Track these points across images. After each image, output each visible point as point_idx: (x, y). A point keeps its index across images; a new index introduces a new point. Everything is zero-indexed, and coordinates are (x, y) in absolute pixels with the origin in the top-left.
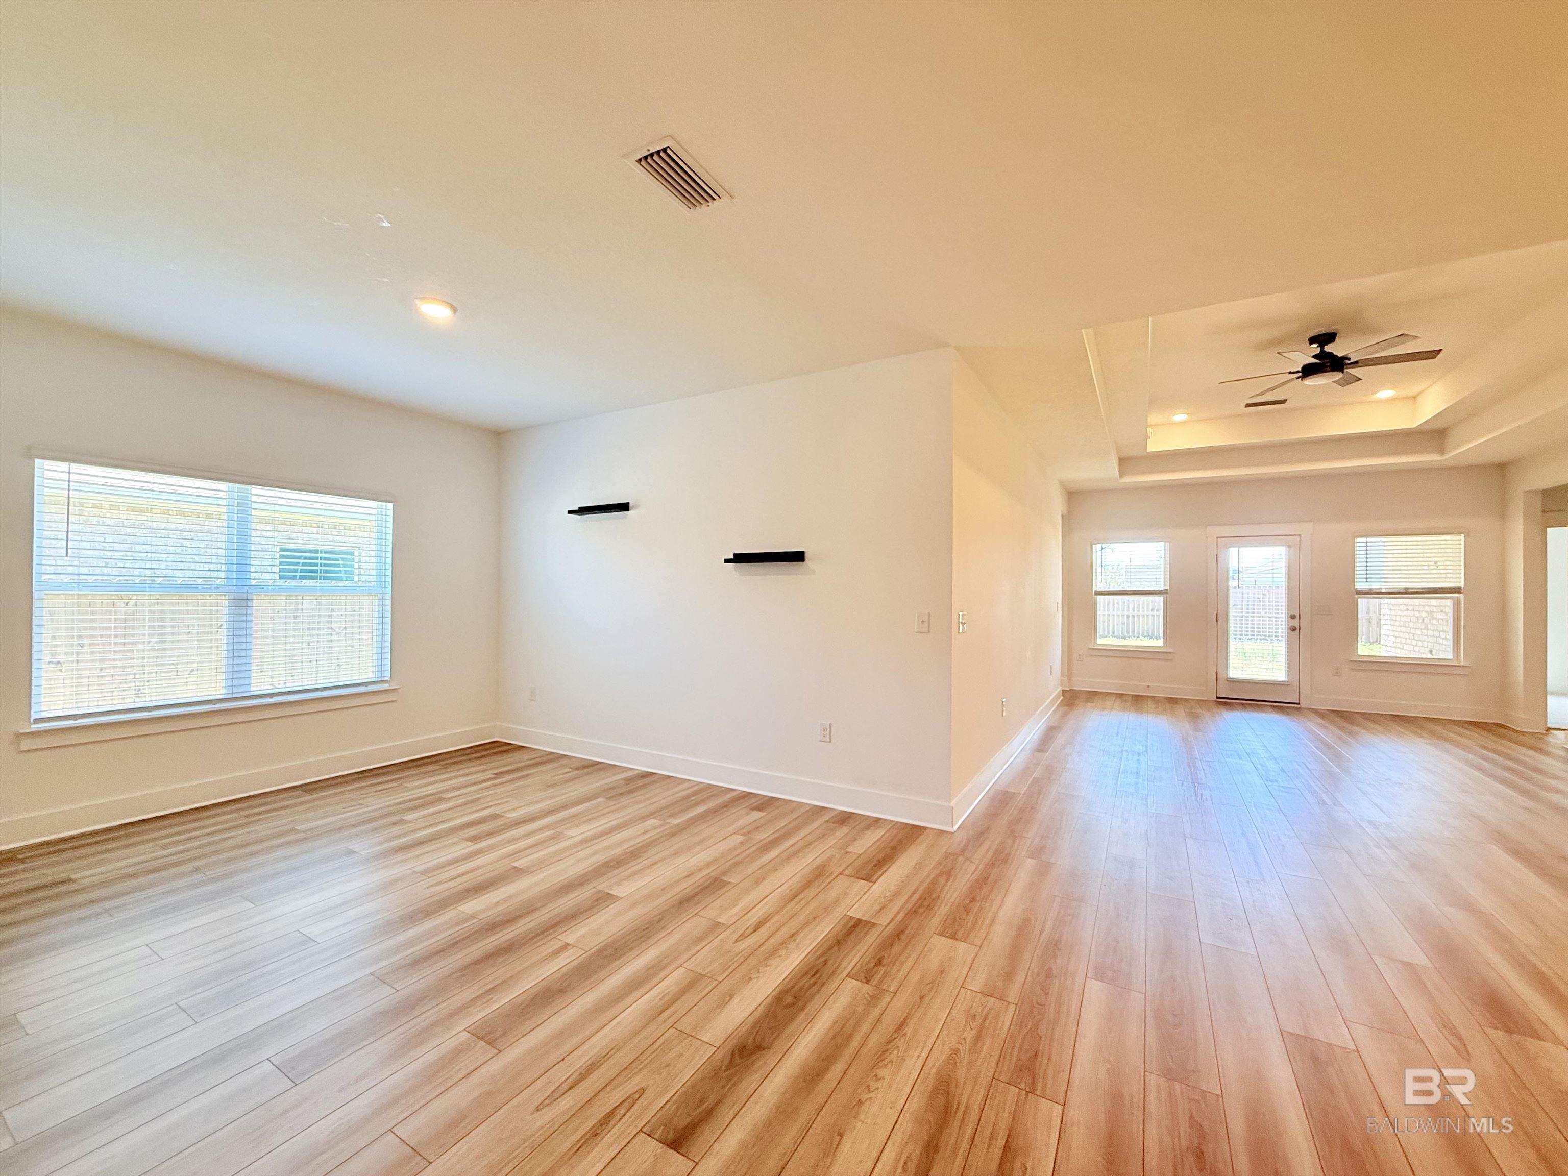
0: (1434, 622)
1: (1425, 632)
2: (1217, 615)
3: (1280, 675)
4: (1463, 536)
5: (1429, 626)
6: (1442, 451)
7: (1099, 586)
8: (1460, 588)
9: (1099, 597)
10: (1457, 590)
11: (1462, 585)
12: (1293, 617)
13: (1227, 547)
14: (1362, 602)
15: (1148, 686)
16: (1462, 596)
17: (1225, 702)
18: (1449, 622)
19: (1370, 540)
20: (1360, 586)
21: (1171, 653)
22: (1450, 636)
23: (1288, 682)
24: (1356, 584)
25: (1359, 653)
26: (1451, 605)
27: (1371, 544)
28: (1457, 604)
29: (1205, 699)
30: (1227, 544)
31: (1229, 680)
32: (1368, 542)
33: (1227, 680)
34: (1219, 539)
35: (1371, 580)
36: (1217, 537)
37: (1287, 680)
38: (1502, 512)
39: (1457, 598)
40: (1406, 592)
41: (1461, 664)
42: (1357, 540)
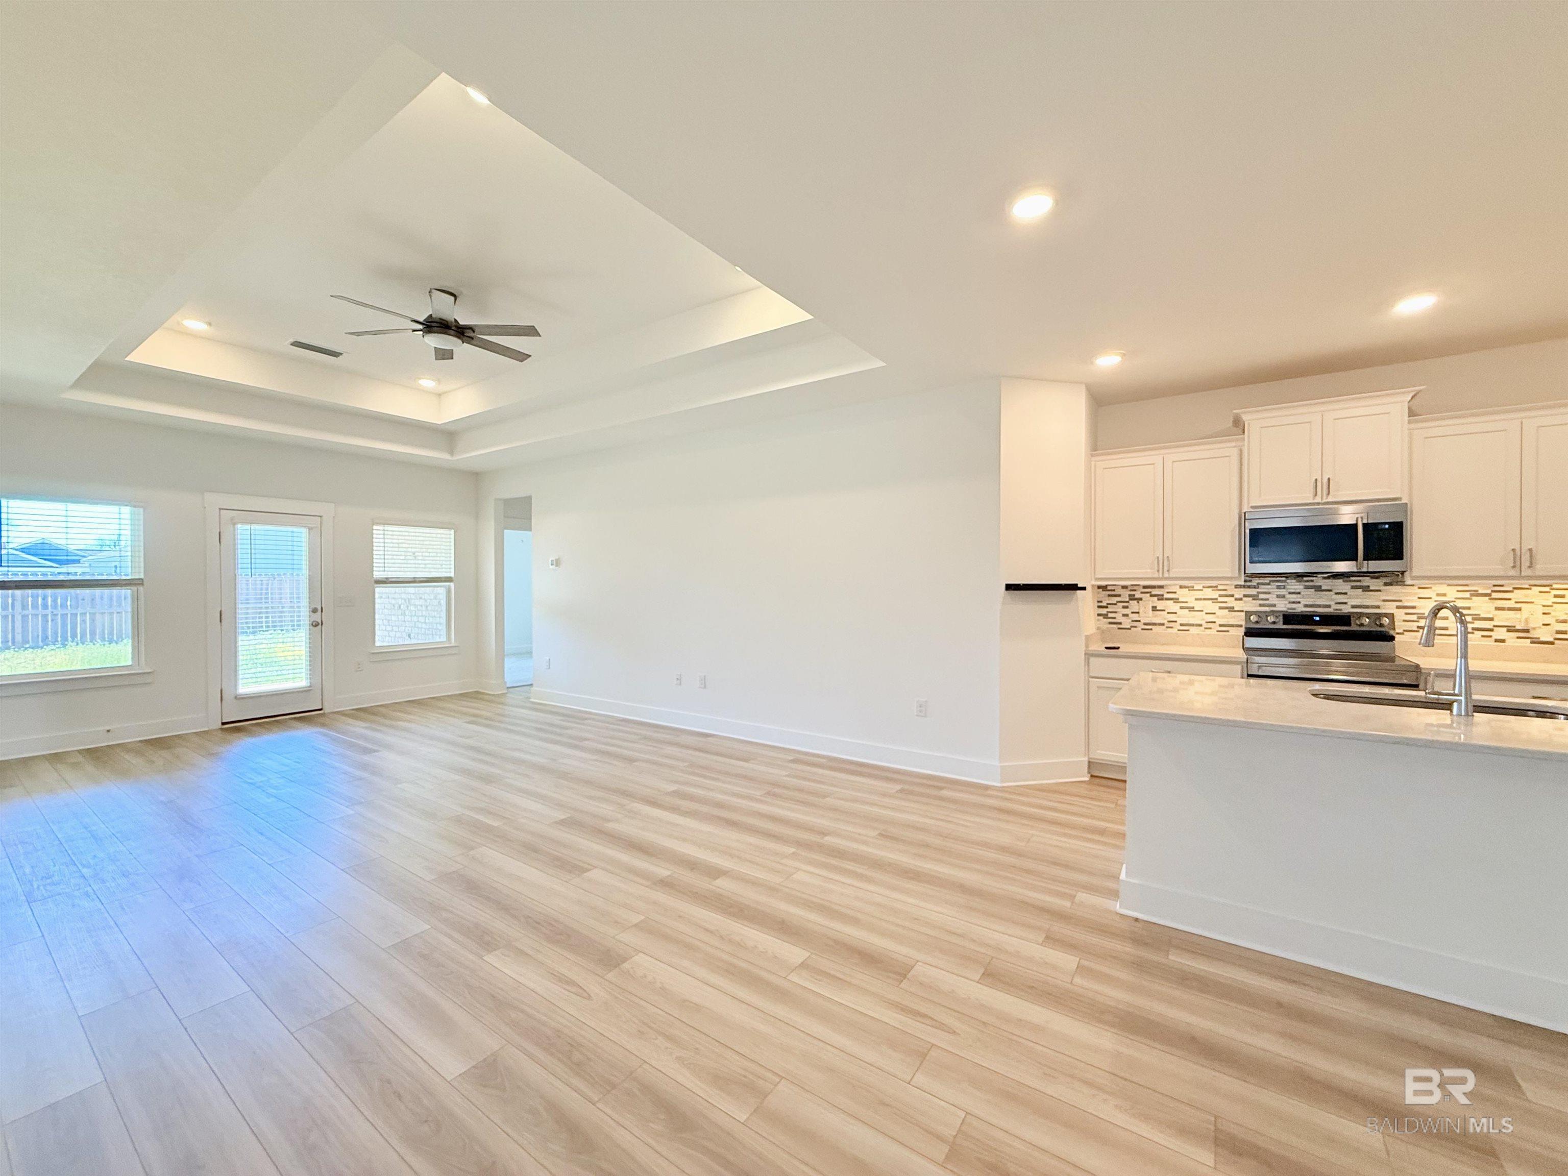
2: (221, 610)
3: (300, 681)
4: (453, 531)
8: (451, 578)
10: (449, 580)
11: (452, 575)
12: (314, 611)
13: (234, 522)
14: (379, 590)
15: (108, 731)
16: (452, 584)
17: (234, 729)
18: (444, 608)
19: (386, 528)
20: (377, 575)
21: (149, 673)
22: (443, 620)
23: (310, 686)
24: (375, 573)
25: (376, 645)
26: (445, 593)
27: (386, 532)
28: (449, 592)
29: (207, 729)
30: (232, 519)
31: (238, 697)
32: (384, 530)
33: (236, 698)
34: (222, 511)
35: (386, 569)
36: (220, 509)
37: (309, 685)
38: (477, 514)
39: (449, 586)
40: (414, 581)
41: (453, 644)
42: (375, 527)
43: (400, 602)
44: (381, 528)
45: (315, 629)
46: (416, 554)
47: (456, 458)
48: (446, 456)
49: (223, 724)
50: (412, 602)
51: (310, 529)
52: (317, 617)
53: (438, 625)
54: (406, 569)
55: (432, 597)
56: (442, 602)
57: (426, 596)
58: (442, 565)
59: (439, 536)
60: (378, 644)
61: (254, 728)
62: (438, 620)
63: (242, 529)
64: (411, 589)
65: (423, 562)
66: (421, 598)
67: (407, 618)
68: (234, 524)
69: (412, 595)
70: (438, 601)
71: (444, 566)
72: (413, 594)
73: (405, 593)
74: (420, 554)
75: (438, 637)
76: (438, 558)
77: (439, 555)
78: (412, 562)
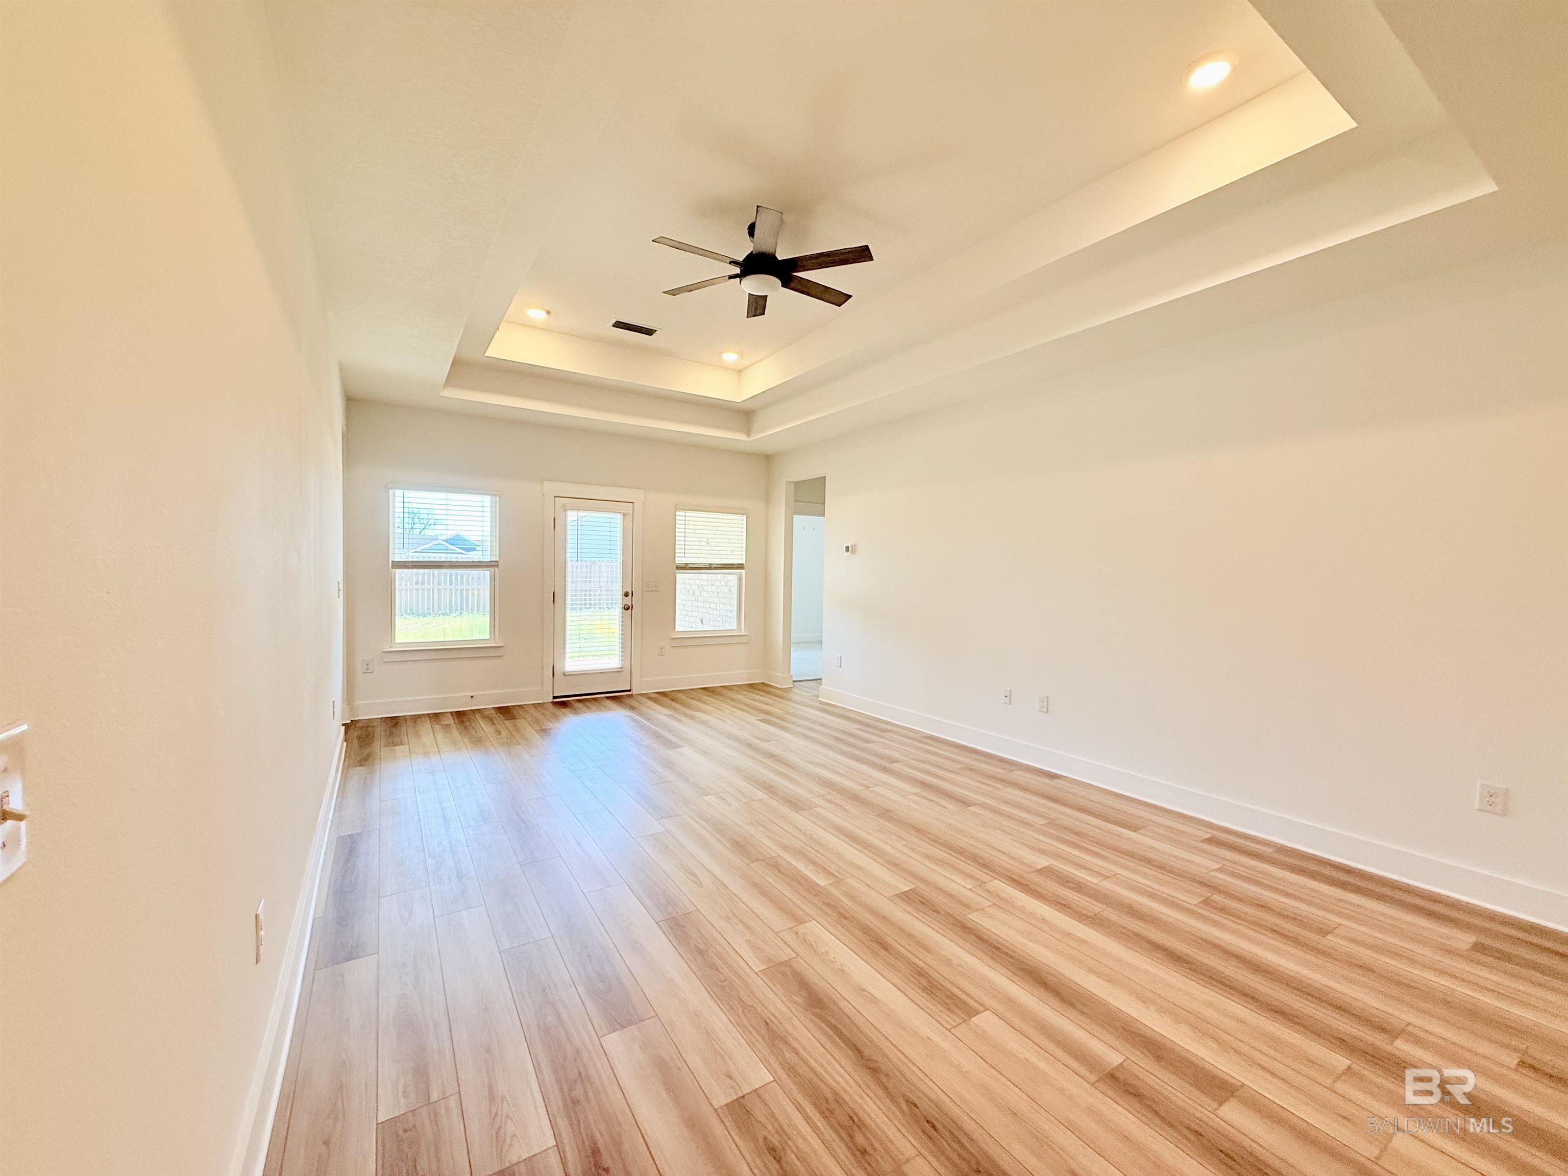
0: (705, 594)
1: (695, 603)
2: (554, 593)
3: (613, 661)
4: (745, 516)
5: (700, 598)
6: (748, 434)
7: (398, 555)
8: (742, 564)
9: (398, 571)
10: (740, 566)
11: (743, 562)
12: (626, 595)
13: (565, 509)
14: (681, 576)
15: (472, 697)
16: (743, 571)
17: (562, 703)
18: (735, 595)
19: (687, 514)
20: (680, 560)
21: (501, 647)
22: (735, 608)
23: (621, 668)
24: (677, 559)
25: (677, 629)
26: (736, 579)
27: (687, 518)
28: (740, 579)
29: (541, 702)
30: (564, 505)
31: (566, 674)
32: (685, 516)
33: (564, 674)
34: (556, 498)
35: (686, 555)
36: (555, 497)
37: (621, 666)
38: (767, 498)
39: (741, 574)
40: (710, 567)
41: (743, 634)
42: (678, 513)
43: (695, 588)
44: (682, 513)
45: (626, 611)
46: (710, 540)
47: (751, 439)
48: (742, 437)
49: (554, 697)
50: (705, 588)
51: (624, 515)
52: (628, 601)
53: (728, 612)
54: (700, 555)
55: (723, 584)
56: (732, 589)
57: (717, 583)
58: (732, 552)
59: (731, 521)
60: (678, 628)
61: (578, 705)
62: (728, 607)
63: (572, 515)
64: (704, 576)
65: (716, 548)
66: (713, 585)
67: (701, 604)
68: (565, 511)
69: (705, 582)
70: (729, 588)
71: (734, 553)
72: (706, 580)
73: (699, 579)
74: (713, 540)
75: (727, 624)
76: (730, 545)
77: (730, 541)
78: (705, 548)
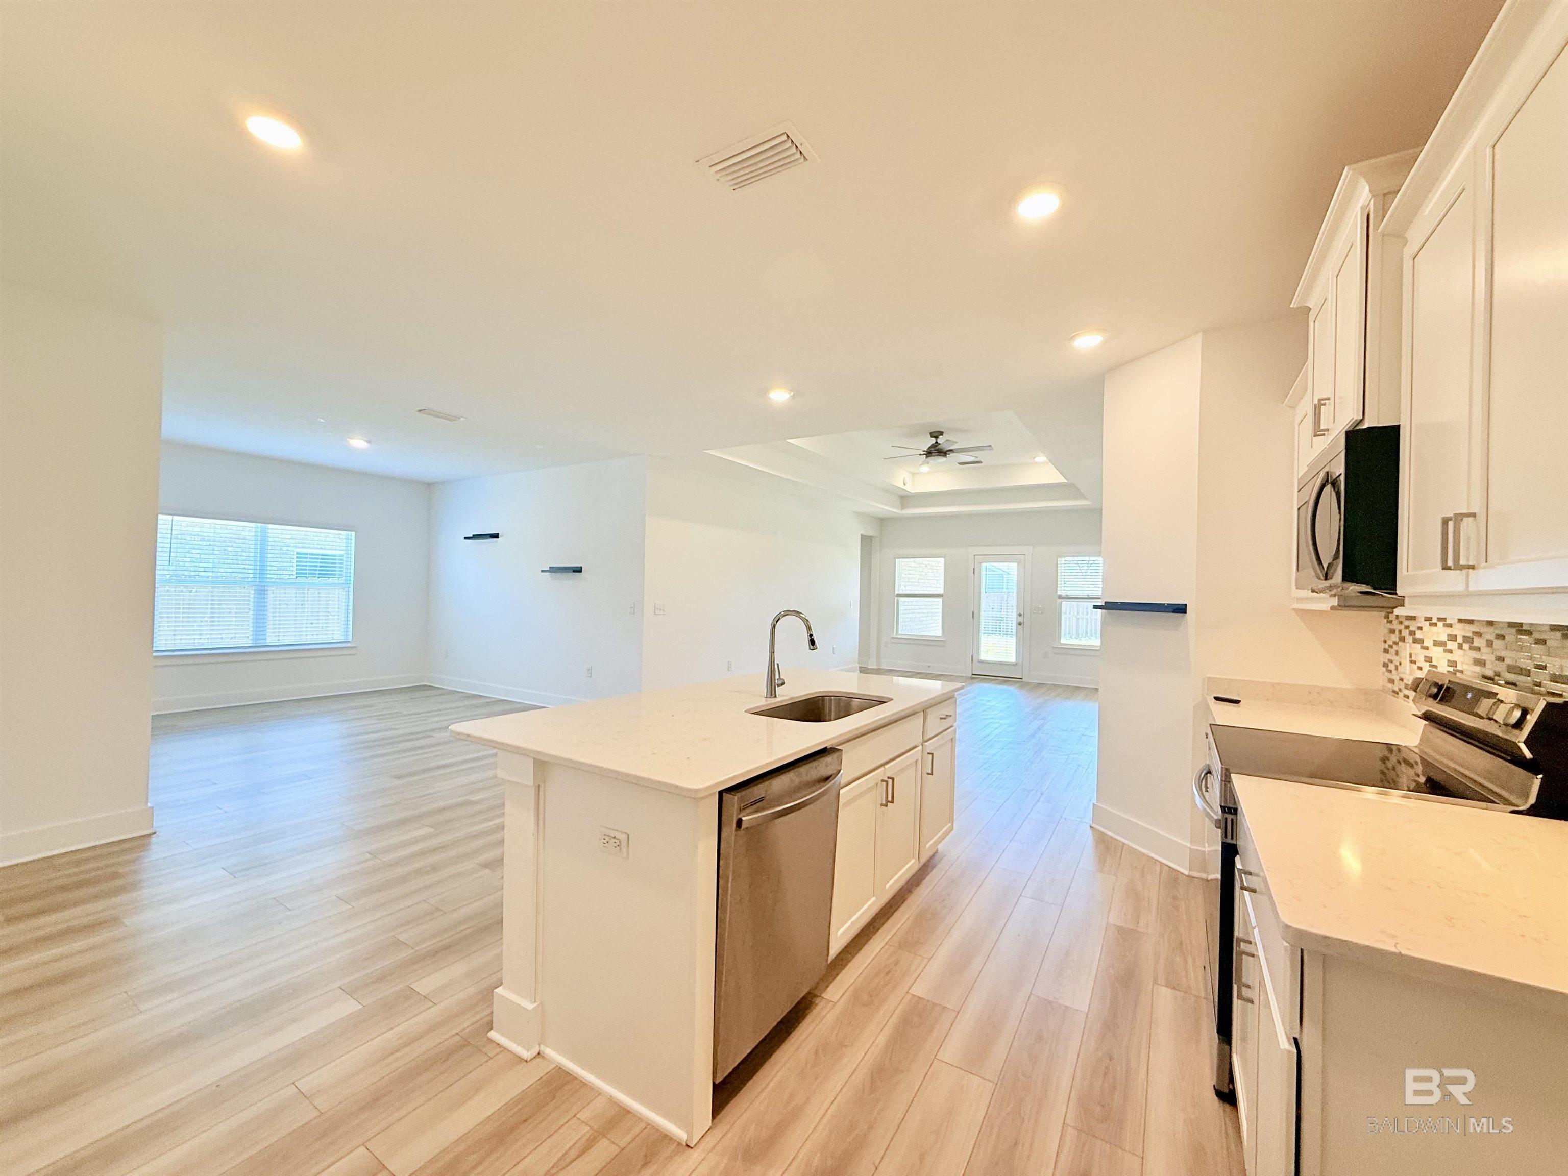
2: (973, 614)
3: (1011, 658)
7: (899, 590)
9: (900, 598)
12: (1020, 615)
13: (980, 562)
14: (1063, 605)
15: (929, 666)
17: (975, 677)
19: (1064, 558)
21: (947, 641)
23: (1017, 662)
24: (1059, 592)
25: (1061, 642)
33: (978, 661)
34: (976, 556)
35: (1064, 590)
42: (1058, 558)
45: (1019, 627)
49: (973, 674)
51: (1020, 565)
52: (1021, 619)
